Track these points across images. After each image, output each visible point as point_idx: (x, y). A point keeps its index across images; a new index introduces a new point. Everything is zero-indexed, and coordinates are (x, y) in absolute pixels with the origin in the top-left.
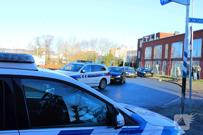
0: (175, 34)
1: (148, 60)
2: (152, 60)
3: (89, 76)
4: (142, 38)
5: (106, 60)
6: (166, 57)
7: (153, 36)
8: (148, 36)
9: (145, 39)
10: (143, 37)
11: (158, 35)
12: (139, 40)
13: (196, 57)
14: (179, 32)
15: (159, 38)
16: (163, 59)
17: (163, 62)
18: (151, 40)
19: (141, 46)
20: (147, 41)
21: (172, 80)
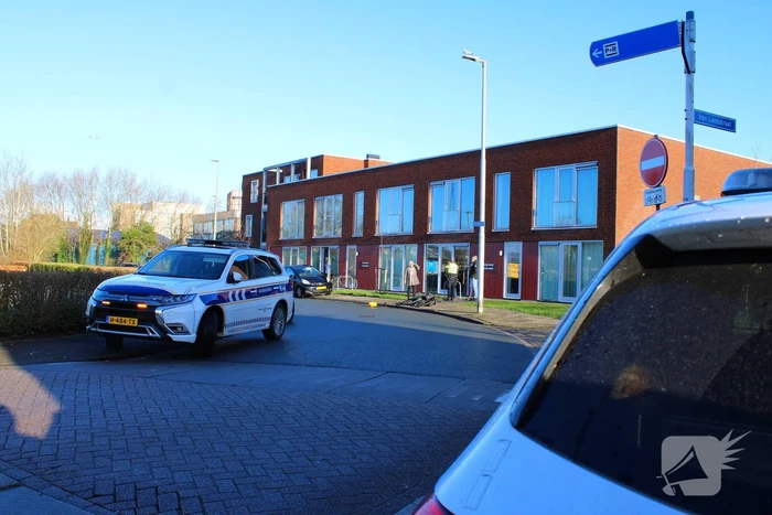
0: (366, 162)
1: (291, 242)
2: (308, 241)
3: (249, 295)
4: (262, 170)
5: (131, 243)
6: (358, 232)
7: (300, 167)
8: (281, 168)
9: (271, 176)
10: (266, 170)
11: (318, 162)
12: (247, 180)
13: (458, 230)
14: (378, 157)
15: (320, 173)
16: (347, 239)
17: (348, 247)
18: (292, 179)
19: (254, 198)
20: (278, 183)
21: (411, 302)
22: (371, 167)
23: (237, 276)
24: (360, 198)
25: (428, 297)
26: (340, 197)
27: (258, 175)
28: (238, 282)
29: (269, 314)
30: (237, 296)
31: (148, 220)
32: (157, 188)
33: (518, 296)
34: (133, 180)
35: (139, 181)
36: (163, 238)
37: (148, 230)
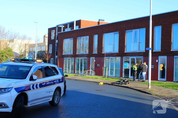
1: (67, 56)
2: (75, 55)
5: (3, 56)
6: (95, 52)
7: (71, 25)
8: (64, 25)
9: (59, 29)
10: (57, 26)
11: (79, 23)
12: (50, 30)
13: (138, 51)
14: (104, 20)
15: (80, 27)
16: (90, 54)
17: (91, 58)
18: (68, 30)
19: (53, 38)
20: (62, 31)
21: (118, 83)
22: (100, 24)
23: (35, 77)
24: (96, 37)
25: (126, 81)
26: (88, 37)
27: (54, 28)
28: (35, 80)
29: (52, 94)
30: (35, 87)
31: (10, 46)
32: (13, 34)
33: (165, 79)
34: (4, 30)
35: (6, 31)
36: (16, 53)
37: (10, 50)
